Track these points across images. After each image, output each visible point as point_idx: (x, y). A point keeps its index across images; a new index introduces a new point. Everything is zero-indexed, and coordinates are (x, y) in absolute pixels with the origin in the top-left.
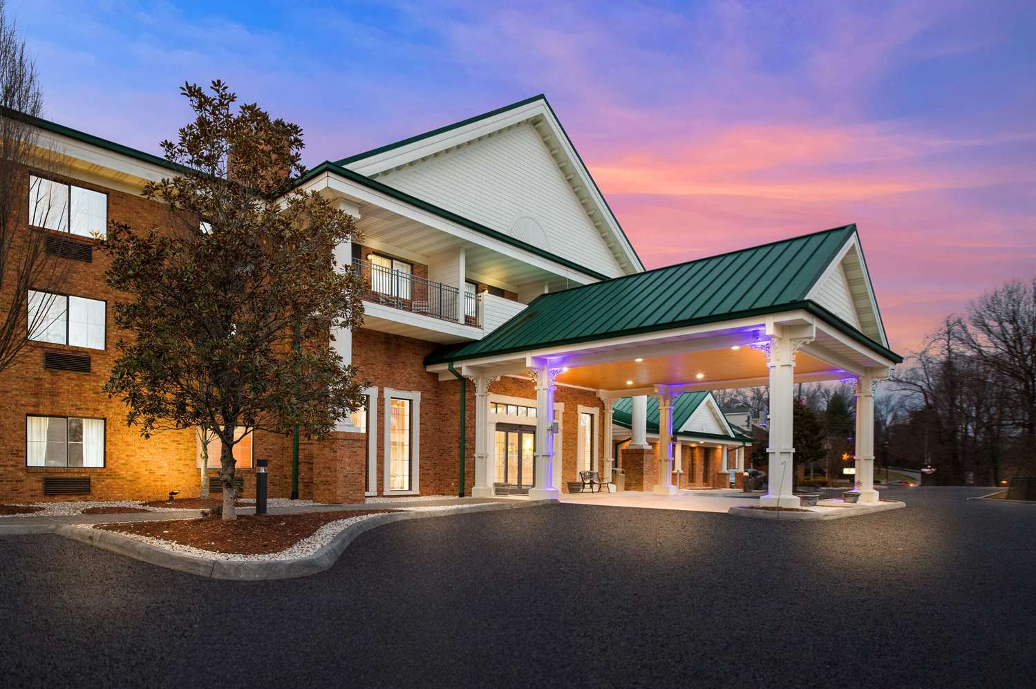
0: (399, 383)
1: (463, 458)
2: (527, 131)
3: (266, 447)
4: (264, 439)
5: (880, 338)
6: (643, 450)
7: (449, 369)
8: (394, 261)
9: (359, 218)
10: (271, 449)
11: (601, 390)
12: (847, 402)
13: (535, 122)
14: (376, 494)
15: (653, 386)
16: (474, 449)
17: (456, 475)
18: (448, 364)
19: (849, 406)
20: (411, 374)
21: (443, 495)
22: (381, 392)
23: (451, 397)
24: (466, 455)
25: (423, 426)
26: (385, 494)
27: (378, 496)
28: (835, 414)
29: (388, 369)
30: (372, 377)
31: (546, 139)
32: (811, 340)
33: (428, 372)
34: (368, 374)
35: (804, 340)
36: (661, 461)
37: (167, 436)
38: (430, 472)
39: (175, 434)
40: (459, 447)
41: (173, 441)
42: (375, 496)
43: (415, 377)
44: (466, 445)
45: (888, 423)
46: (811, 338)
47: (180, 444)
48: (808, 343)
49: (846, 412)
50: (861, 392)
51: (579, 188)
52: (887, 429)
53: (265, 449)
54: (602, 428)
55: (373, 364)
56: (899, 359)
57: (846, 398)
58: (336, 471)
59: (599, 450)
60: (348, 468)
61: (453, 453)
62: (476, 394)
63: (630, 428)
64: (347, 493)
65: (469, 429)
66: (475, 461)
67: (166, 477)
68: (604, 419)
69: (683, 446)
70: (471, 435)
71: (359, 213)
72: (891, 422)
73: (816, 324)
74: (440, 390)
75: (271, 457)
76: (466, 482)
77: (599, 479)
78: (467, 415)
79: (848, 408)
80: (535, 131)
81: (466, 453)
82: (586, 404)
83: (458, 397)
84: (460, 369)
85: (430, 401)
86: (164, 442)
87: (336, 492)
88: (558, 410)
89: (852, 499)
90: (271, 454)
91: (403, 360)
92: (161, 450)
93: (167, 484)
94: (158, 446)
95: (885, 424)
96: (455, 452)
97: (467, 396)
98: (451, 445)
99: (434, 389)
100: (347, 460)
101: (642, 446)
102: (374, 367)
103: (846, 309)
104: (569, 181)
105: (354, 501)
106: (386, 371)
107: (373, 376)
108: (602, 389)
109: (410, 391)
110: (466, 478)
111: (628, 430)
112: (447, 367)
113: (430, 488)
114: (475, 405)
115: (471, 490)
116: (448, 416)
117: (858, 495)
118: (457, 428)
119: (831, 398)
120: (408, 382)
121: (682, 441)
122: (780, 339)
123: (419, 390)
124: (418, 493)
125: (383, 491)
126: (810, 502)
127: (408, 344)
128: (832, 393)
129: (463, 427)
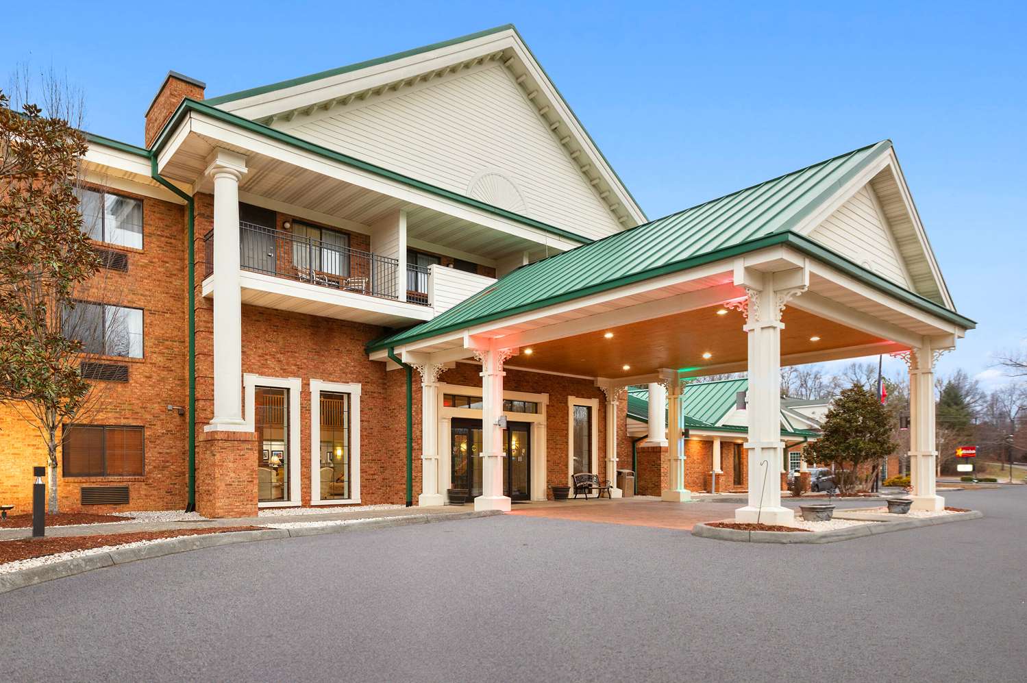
0: (331, 374)
1: (410, 461)
2: (494, 70)
3: (161, 451)
4: (158, 442)
5: (940, 297)
6: (660, 447)
7: (388, 356)
8: (323, 231)
9: (247, 172)
10: (167, 453)
11: (599, 379)
12: (963, 392)
13: (504, 59)
14: (300, 504)
15: (658, 372)
16: (421, 449)
17: (404, 481)
18: (387, 350)
19: (967, 395)
20: (347, 363)
21: (392, 503)
22: (306, 385)
23: (398, 389)
24: (413, 458)
25: (365, 423)
26: (313, 503)
27: (303, 506)
28: (949, 406)
29: (316, 357)
30: (293, 367)
31: (520, 80)
32: (803, 291)
33: (372, 361)
34: (288, 364)
35: (793, 292)
36: (670, 460)
37: (20, 440)
38: (376, 477)
39: (32, 437)
40: (406, 447)
41: (29, 445)
42: (299, 507)
43: (354, 366)
44: (413, 444)
45: (1013, 414)
46: (802, 287)
47: (38, 448)
48: (799, 294)
49: (962, 402)
50: (917, 369)
51: (567, 140)
52: (1012, 421)
53: (160, 453)
54: (603, 422)
55: (295, 352)
56: (970, 324)
57: (962, 388)
58: (215, 478)
59: (599, 449)
60: (232, 475)
61: (400, 455)
62: (422, 384)
63: (646, 422)
64: (231, 505)
65: (416, 426)
66: (422, 464)
67: (19, 489)
68: (605, 412)
69: (721, 443)
70: (418, 433)
71: (246, 167)
72: (1017, 413)
73: (809, 267)
74: (389, 382)
75: (168, 462)
76: (413, 488)
77: (599, 483)
78: (414, 409)
79: (965, 398)
80: (506, 71)
81: (414, 454)
82: (579, 395)
83: (405, 388)
84: (400, 354)
85: (375, 395)
86: (15, 446)
87: (215, 504)
88: (541, 403)
89: (899, 508)
90: (168, 459)
91: (336, 347)
92: (11, 457)
93: (20, 496)
94: (7, 451)
95: (1009, 415)
96: (403, 454)
97: (414, 387)
98: (399, 446)
99: (380, 381)
100: (231, 465)
101: (660, 443)
102: (297, 355)
103: (885, 257)
104: (554, 130)
105: (242, 514)
106: (313, 360)
107: (295, 365)
108: (600, 376)
109: (348, 383)
110: (414, 484)
111: (645, 425)
112: (387, 355)
113: (376, 496)
114: (422, 398)
115: (418, 498)
116: (396, 411)
117: (909, 503)
118: (404, 425)
119: (944, 388)
120: (344, 373)
121: (721, 437)
122: (760, 292)
123: (360, 382)
124: (360, 502)
125: (310, 500)
126: (820, 515)
127: (344, 328)
128: (945, 383)
129: (410, 424)
